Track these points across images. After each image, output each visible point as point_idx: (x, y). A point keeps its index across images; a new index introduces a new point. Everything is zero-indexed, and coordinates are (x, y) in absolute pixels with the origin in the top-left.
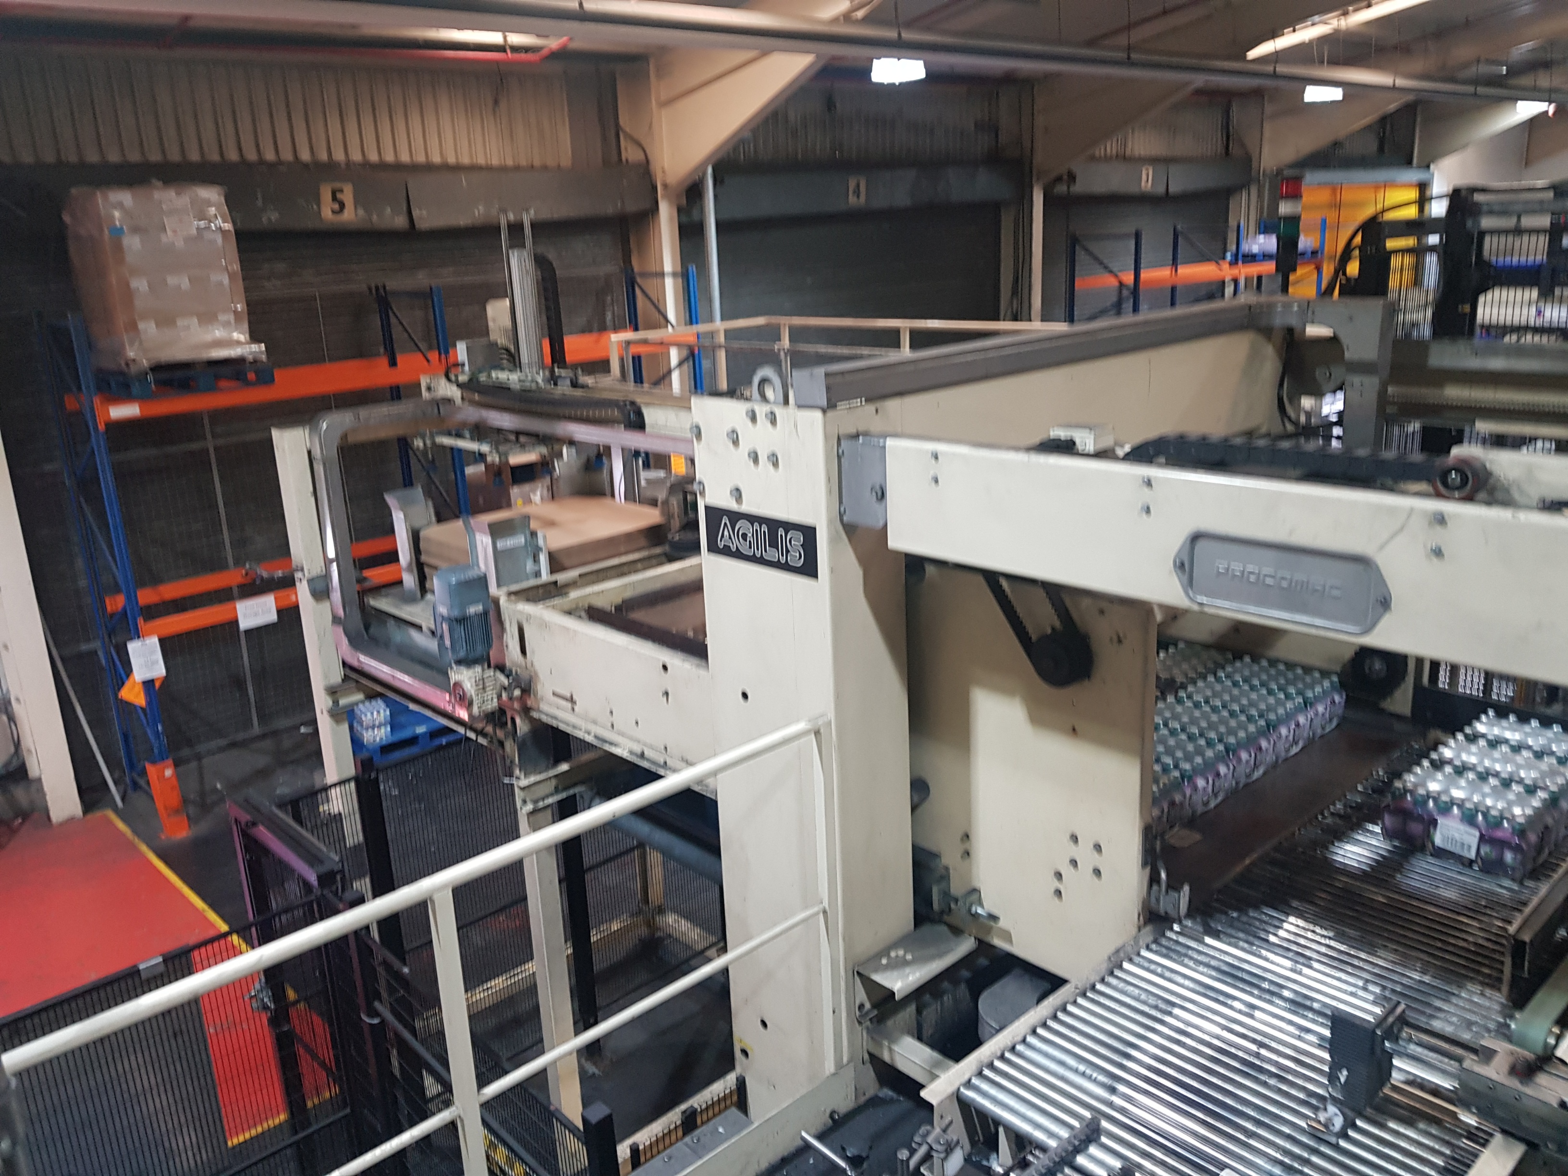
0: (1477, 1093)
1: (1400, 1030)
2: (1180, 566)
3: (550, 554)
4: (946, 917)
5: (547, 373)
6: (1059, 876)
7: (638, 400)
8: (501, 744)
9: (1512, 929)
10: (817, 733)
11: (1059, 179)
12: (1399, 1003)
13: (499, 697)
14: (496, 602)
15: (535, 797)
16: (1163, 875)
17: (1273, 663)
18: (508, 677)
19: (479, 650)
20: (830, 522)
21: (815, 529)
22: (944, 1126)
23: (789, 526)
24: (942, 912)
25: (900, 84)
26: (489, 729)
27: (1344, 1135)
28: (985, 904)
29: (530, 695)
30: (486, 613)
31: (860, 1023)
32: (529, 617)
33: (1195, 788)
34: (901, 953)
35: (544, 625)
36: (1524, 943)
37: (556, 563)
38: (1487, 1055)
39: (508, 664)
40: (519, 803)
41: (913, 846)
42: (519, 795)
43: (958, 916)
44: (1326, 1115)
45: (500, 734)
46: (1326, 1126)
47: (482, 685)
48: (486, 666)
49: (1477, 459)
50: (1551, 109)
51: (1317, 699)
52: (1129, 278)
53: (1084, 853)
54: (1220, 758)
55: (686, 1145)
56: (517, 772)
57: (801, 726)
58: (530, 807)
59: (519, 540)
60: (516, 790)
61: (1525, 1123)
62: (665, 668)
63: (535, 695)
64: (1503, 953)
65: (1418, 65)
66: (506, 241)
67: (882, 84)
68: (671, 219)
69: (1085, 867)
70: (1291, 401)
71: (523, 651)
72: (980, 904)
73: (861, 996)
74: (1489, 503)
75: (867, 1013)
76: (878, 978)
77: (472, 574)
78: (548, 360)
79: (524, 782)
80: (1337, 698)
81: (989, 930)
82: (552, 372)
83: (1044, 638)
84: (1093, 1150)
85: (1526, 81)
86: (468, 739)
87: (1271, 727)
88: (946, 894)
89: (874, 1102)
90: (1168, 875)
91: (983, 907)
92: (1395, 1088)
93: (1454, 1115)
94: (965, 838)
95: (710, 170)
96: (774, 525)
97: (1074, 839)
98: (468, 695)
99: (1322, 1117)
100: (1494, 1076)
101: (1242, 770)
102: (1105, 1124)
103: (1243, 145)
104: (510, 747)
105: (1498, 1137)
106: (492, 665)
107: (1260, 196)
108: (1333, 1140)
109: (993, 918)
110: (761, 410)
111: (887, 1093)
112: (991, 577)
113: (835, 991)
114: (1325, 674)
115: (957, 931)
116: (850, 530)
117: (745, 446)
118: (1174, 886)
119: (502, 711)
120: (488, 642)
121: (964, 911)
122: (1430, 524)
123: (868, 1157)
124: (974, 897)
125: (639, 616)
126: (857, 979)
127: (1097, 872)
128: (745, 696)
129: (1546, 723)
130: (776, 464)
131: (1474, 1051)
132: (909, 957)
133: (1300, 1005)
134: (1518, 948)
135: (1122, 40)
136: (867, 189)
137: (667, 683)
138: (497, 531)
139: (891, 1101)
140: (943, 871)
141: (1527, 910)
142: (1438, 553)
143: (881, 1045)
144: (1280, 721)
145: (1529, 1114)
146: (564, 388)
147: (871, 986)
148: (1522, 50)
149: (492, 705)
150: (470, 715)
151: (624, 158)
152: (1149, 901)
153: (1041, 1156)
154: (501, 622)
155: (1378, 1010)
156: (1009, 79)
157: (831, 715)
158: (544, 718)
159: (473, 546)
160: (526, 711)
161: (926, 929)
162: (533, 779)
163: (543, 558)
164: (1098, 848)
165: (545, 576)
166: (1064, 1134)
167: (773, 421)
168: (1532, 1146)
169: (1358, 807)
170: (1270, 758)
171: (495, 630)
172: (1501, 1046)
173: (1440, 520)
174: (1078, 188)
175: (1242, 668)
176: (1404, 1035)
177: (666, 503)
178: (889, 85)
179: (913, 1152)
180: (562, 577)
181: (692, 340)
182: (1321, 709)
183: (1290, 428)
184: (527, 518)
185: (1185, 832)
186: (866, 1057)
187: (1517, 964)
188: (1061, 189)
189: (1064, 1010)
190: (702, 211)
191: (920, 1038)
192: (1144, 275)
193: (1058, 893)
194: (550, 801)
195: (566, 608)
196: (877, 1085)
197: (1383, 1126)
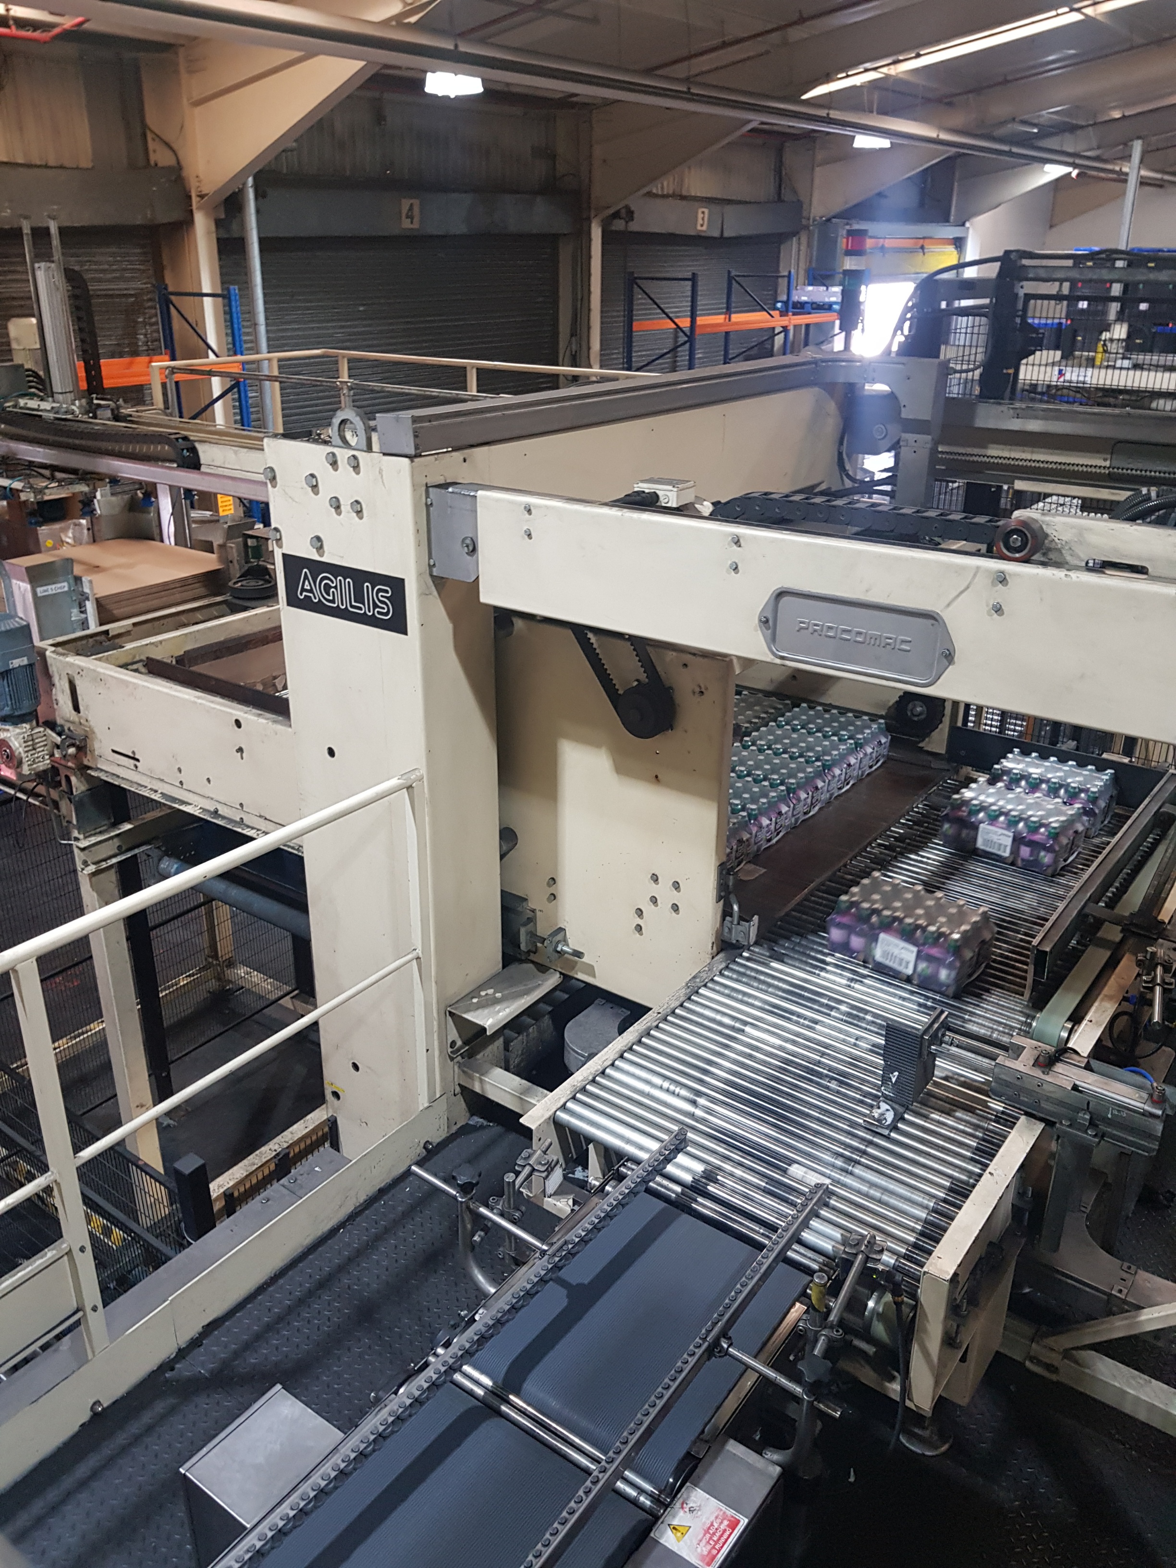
0: (1007, 1084)
1: (944, 1035)
2: (765, 622)
3: (97, 599)
4: (532, 957)
5: (84, 401)
6: (640, 912)
7: (193, 435)
8: (56, 805)
9: (1035, 942)
10: (409, 788)
11: (616, 215)
12: (942, 1012)
13: (52, 755)
14: (42, 654)
15: (96, 859)
16: (736, 908)
17: (828, 708)
18: (60, 734)
19: (26, 707)
20: (420, 575)
21: (403, 580)
22: (544, 1148)
23: (376, 579)
24: (529, 952)
25: (457, 98)
26: (41, 789)
27: (894, 1128)
28: (570, 941)
29: (86, 754)
30: (31, 665)
31: (452, 1059)
32: (81, 671)
33: (761, 827)
34: (491, 991)
35: (100, 679)
36: (1046, 952)
37: (105, 614)
38: (1016, 1051)
39: (59, 721)
40: (79, 866)
41: (502, 891)
42: (79, 856)
43: (544, 954)
44: (879, 1111)
45: (54, 794)
46: (878, 1120)
47: (31, 744)
48: (34, 723)
49: (1036, 521)
50: (1075, 173)
51: (867, 741)
52: (685, 323)
53: (663, 891)
54: (783, 799)
55: (283, 1186)
56: (75, 833)
57: (394, 782)
58: (92, 868)
59: (63, 587)
60: (76, 851)
61: (1044, 1105)
62: (238, 724)
63: (92, 751)
64: (1026, 964)
65: (959, 119)
66: (30, 252)
67: (436, 96)
68: (209, 233)
69: (665, 904)
70: (849, 457)
71: (76, 708)
72: (565, 941)
73: (453, 1034)
74: (1044, 564)
75: (459, 1050)
76: (468, 1016)
77: (13, 624)
78: (84, 385)
79: (83, 844)
80: (883, 740)
81: (573, 965)
82: (90, 402)
83: (630, 691)
84: (681, 1158)
85: (1052, 143)
86: (18, 799)
87: (827, 767)
88: (533, 935)
89: (465, 1130)
90: (740, 908)
91: (568, 945)
92: (936, 1084)
93: (984, 1104)
94: (552, 882)
95: (250, 181)
96: (359, 577)
97: (655, 878)
98: (17, 754)
99: (876, 1113)
100: (1021, 1068)
101: (801, 808)
102: (690, 1135)
103: (795, 192)
104: (67, 809)
105: (1023, 1118)
106: (41, 721)
107: (809, 245)
108: (886, 1132)
109: (578, 954)
110: (343, 455)
111: (477, 1120)
112: (580, 631)
113: (428, 1032)
114: (874, 718)
115: (543, 969)
116: (439, 582)
117: (326, 493)
118: (744, 918)
119: (54, 770)
120: (35, 697)
121: (551, 949)
122: (993, 584)
123: (477, 1183)
124: (559, 937)
125: (203, 668)
126: (449, 1019)
127: (675, 908)
128: (331, 752)
129: (1063, 758)
130: (359, 513)
131: (1005, 1048)
132: (498, 995)
133: (855, 1017)
134: (1041, 955)
135: (680, 70)
136: (421, 212)
137: (240, 737)
138: (36, 575)
139: (482, 1127)
140: (531, 914)
141: (1048, 925)
142: (998, 610)
143: (472, 1078)
144: (835, 763)
145: (1048, 1099)
146: (104, 420)
147: (461, 1024)
148: (1049, 113)
149: (44, 764)
150: (20, 775)
151: (152, 163)
152: (722, 934)
153: (634, 1167)
154: (48, 676)
155: (925, 1019)
156: (566, 102)
157: (423, 771)
158: (103, 777)
159: (10, 594)
160: (83, 769)
161: (514, 968)
162: (93, 840)
163: (90, 606)
164: (676, 886)
165: (94, 627)
166: (655, 1146)
167: (356, 468)
168: (1049, 1124)
169: (900, 839)
170: (825, 797)
171: (42, 684)
172: (1027, 1042)
173: (1002, 579)
174: (635, 226)
175: (801, 713)
176: (946, 1039)
177: (222, 546)
178: (443, 97)
179: (517, 1174)
180: (114, 628)
181: (236, 369)
182: (869, 750)
183: (848, 484)
184: (69, 562)
185: (751, 867)
186: (458, 1089)
187: (1038, 972)
188: (619, 225)
189: (648, 1034)
190: (243, 225)
191: (507, 1069)
192: (700, 320)
193: (639, 928)
194: (114, 861)
195: (123, 661)
196: (468, 1114)
197: (926, 1117)
